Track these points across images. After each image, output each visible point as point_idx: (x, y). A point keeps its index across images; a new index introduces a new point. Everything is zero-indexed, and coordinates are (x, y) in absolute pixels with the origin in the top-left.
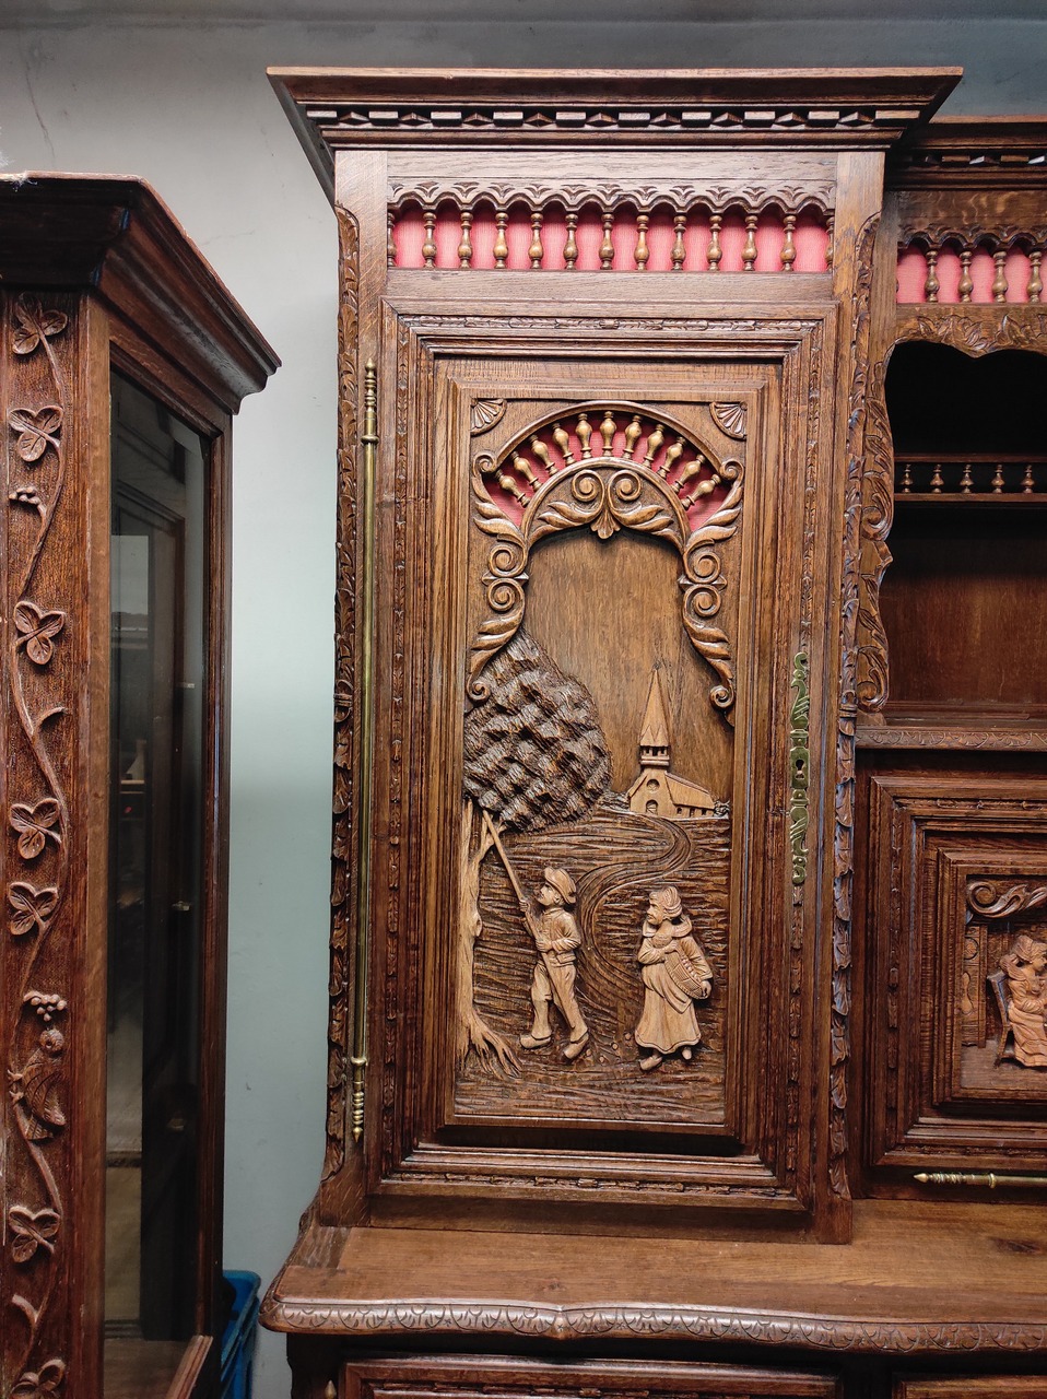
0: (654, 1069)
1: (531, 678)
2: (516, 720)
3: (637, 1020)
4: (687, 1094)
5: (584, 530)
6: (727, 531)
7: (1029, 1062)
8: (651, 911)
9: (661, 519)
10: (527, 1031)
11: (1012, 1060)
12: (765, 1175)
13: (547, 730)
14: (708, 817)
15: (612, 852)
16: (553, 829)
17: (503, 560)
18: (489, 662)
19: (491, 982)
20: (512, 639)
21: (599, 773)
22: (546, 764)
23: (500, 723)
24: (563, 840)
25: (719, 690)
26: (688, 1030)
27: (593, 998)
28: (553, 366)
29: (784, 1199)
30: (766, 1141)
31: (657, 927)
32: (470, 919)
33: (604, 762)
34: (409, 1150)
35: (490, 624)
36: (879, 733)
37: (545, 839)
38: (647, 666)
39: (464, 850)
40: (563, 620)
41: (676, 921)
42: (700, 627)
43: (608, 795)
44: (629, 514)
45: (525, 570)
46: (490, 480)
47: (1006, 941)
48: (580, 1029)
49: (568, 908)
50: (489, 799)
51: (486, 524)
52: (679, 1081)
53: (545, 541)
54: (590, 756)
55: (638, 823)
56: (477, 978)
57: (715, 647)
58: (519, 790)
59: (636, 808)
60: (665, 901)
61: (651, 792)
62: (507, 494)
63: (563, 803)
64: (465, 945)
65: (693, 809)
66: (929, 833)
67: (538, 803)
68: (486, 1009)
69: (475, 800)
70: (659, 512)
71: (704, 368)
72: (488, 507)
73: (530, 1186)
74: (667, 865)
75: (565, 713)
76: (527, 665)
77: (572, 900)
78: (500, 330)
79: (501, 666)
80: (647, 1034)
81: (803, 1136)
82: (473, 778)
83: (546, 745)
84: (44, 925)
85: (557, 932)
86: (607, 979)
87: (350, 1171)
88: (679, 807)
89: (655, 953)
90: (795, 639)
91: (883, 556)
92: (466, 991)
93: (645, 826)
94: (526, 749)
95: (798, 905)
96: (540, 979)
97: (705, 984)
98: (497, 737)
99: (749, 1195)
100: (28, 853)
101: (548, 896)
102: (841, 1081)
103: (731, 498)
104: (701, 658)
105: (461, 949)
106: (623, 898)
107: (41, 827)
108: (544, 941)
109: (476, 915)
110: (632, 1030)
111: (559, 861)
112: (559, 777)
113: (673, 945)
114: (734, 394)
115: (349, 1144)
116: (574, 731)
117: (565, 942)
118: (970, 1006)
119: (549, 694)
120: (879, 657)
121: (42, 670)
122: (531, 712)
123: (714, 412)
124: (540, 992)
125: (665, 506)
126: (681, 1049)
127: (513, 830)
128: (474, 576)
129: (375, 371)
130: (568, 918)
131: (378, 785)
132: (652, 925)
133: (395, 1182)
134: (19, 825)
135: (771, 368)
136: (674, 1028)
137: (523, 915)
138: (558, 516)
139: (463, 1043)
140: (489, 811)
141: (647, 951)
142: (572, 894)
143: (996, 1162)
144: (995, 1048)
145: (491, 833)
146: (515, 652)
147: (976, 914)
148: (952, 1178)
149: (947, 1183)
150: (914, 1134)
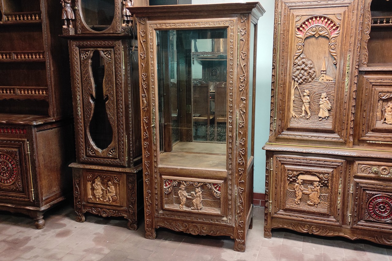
0: (321, 120)
1: (304, 60)
2: (301, 67)
3: (319, 113)
4: (326, 124)
5: (314, 36)
6: (337, 35)
7: (388, 123)
8: (322, 96)
9: (326, 34)
10: (301, 115)
11: (385, 123)
12: (338, 136)
13: (306, 68)
14: (332, 81)
15: (316, 87)
16: (306, 84)
17: (300, 41)
18: (297, 58)
19: (296, 107)
20: (301, 54)
21: (314, 75)
22: (306, 74)
23: (298, 67)
24: (308, 85)
25: (335, 61)
26: (327, 114)
27: (312, 110)
28: (309, 9)
29: (341, 140)
30: (339, 131)
31: (322, 99)
32: (293, 98)
33: (315, 73)
34: (282, 131)
35: (297, 52)
36: (365, 68)
37: (305, 85)
38: (323, 58)
39: (292, 87)
40: (309, 50)
41: (326, 98)
42: (332, 51)
43: (315, 78)
44: (321, 33)
45: (303, 43)
46: (298, 29)
47: (386, 103)
48: (309, 114)
49: (308, 96)
50: (296, 79)
51: (298, 36)
52: (325, 122)
53: (307, 38)
54: (313, 72)
55: (320, 83)
56: (294, 107)
57: (334, 54)
58: (301, 78)
59: (320, 80)
60: (324, 95)
61: (323, 78)
62: (301, 31)
63: (308, 80)
64: (292, 101)
65: (329, 80)
66: (373, 85)
67: (304, 80)
68: (295, 111)
69: (294, 79)
70: (326, 32)
71: (335, 8)
72: (298, 33)
73: (301, 137)
74: (325, 89)
75: (309, 66)
76: (303, 58)
77: (309, 95)
78: (301, 4)
79: (299, 58)
80: (320, 115)
81: (345, 131)
82: (294, 76)
83: (306, 71)
84: (243, 89)
85: (306, 99)
86: (315, 107)
87: (274, 135)
88: (327, 80)
89: (322, 103)
90: (348, 52)
91: (368, 37)
92: (292, 108)
93: (321, 83)
94: (303, 71)
95: (346, 95)
96: (303, 107)
97: (330, 107)
98: (298, 70)
99: (335, 139)
100: (242, 81)
101: (305, 94)
102: (352, 123)
103: (338, 29)
104: (332, 56)
105: (291, 102)
106: (317, 94)
107: (243, 78)
108: (304, 101)
109: (294, 97)
110: (318, 114)
111: (307, 89)
112: (308, 76)
113: (325, 101)
114: (339, 13)
115: (273, 131)
116: (310, 68)
117: (308, 101)
118: (379, 114)
119: (306, 63)
120: (366, 55)
121: (243, 59)
122: (303, 66)
123: (336, 16)
124: (303, 108)
125: (327, 31)
126: (325, 117)
127: (300, 84)
128: (295, 44)
129: (281, 12)
130: (308, 97)
131: (279, 77)
132: (322, 98)
133: (280, 136)
134: (241, 78)
135: (347, 7)
136: (324, 114)
137: (301, 97)
138: (309, 34)
139: (291, 116)
140: (296, 81)
141: (321, 102)
142: (309, 94)
143: (381, 139)
144: (382, 121)
145: (297, 85)
146: (301, 56)
147: (380, 98)
148: (373, 142)
149: (372, 143)
150: (367, 135)
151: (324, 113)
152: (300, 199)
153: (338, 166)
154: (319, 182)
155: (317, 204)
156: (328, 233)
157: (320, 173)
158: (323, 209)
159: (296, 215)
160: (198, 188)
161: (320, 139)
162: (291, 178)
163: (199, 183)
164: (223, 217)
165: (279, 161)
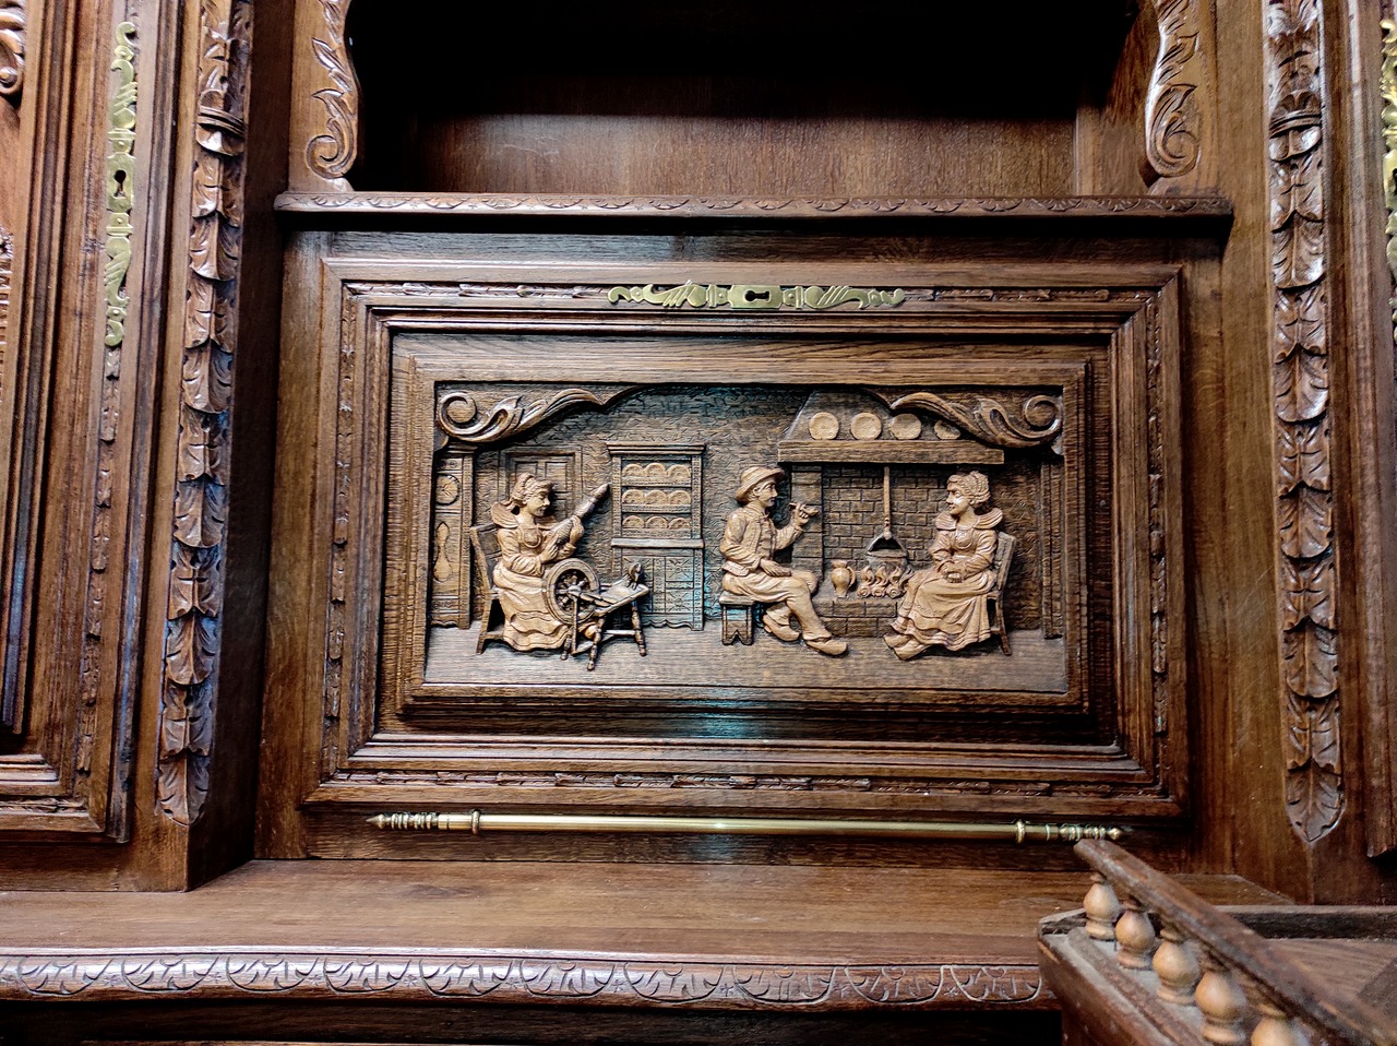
7: (524, 643)
11: (500, 642)
47: (503, 481)
99: (17, 810)
118: (451, 569)
120: (341, 103)
143: (482, 793)
144: (479, 626)
147: (454, 439)
148: (418, 819)
149: (411, 827)
150: (366, 754)
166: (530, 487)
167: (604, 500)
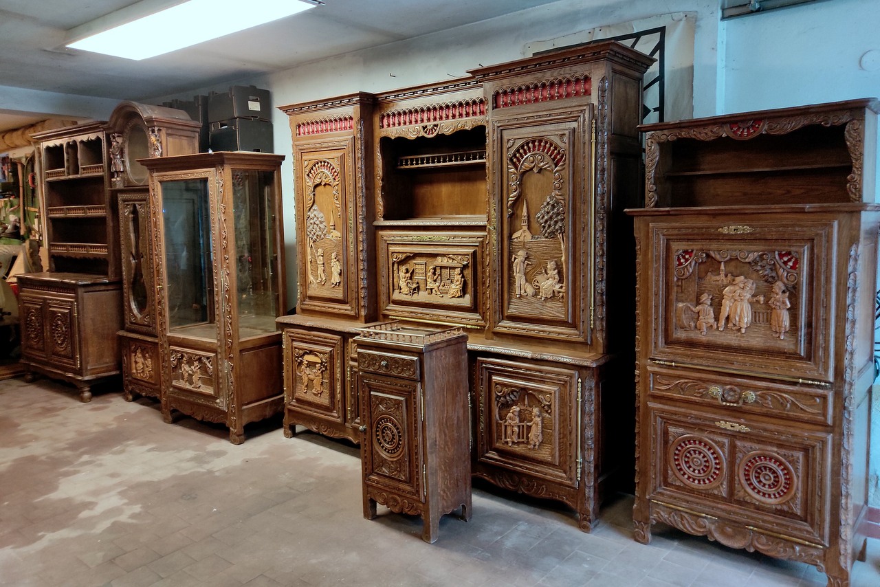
0: (334, 287)
2: (314, 221)
3: (332, 278)
5: (320, 184)
6: (338, 183)
7: (403, 293)
8: (332, 257)
9: (330, 181)
10: (318, 279)
12: (349, 308)
13: (318, 222)
14: (340, 239)
16: (319, 241)
17: (310, 190)
18: (309, 210)
19: (312, 270)
20: (312, 205)
21: (325, 230)
22: (318, 229)
23: (312, 221)
24: (321, 243)
25: (339, 214)
26: (338, 279)
28: (315, 153)
29: (352, 313)
30: (349, 302)
31: (333, 260)
32: (309, 258)
33: (326, 228)
34: (304, 301)
35: (309, 202)
36: (382, 222)
37: (318, 243)
38: (331, 209)
39: (308, 245)
40: (319, 201)
41: (335, 258)
42: (335, 201)
43: (326, 235)
44: (325, 180)
45: (313, 192)
46: (308, 175)
48: (324, 279)
49: (322, 256)
50: (311, 235)
51: (307, 184)
53: (316, 186)
54: (324, 227)
57: (338, 205)
58: (315, 234)
59: (330, 237)
60: (334, 255)
61: (332, 234)
62: (310, 177)
63: (320, 236)
64: (309, 263)
65: (338, 237)
66: (388, 244)
67: (317, 236)
68: (312, 275)
69: (309, 236)
71: (334, 151)
72: (308, 181)
73: (319, 308)
75: (320, 219)
76: (315, 210)
77: (323, 254)
78: (308, 147)
79: (311, 210)
80: (332, 281)
81: (354, 301)
82: (308, 231)
83: (318, 225)
84: (226, 247)
85: (320, 260)
87: (299, 304)
88: (336, 237)
91: (381, 184)
92: (309, 272)
93: (332, 241)
94: (315, 226)
96: (319, 269)
97: (340, 271)
98: (311, 224)
99: (346, 312)
100: (224, 237)
101: (319, 254)
103: (338, 176)
108: (319, 262)
112: (320, 231)
113: (335, 263)
114: (337, 156)
115: (299, 300)
116: (321, 222)
117: (322, 262)
119: (317, 215)
120: (381, 205)
121: (224, 213)
122: (315, 219)
123: (335, 160)
124: (319, 272)
125: (330, 178)
126: (337, 283)
127: (314, 241)
128: (306, 194)
130: (322, 258)
131: (297, 233)
135: (344, 150)
138: (316, 181)
139: (309, 281)
140: (311, 238)
141: (332, 264)
143: (400, 314)
145: (311, 243)
146: (313, 208)
147: (395, 261)
148: (394, 317)
150: (388, 307)
151: (336, 278)
152: (307, 386)
153: (335, 344)
154: (321, 364)
155: (321, 394)
156: (335, 433)
157: (320, 353)
158: (324, 400)
159: (305, 407)
160: (196, 361)
161: (336, 311)
162: (298, 357)
163: (196, 355)
164: (217, 398)
165: (290, 336)
166: (403, 268)
167: (413, 271)
